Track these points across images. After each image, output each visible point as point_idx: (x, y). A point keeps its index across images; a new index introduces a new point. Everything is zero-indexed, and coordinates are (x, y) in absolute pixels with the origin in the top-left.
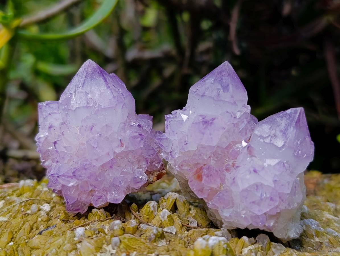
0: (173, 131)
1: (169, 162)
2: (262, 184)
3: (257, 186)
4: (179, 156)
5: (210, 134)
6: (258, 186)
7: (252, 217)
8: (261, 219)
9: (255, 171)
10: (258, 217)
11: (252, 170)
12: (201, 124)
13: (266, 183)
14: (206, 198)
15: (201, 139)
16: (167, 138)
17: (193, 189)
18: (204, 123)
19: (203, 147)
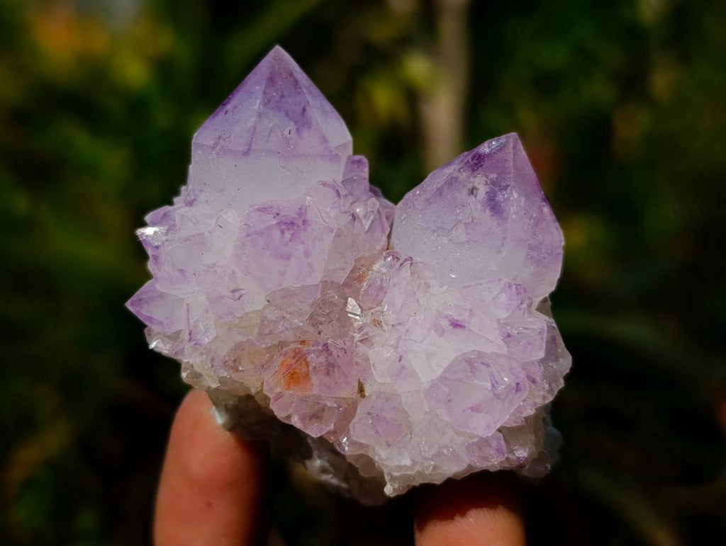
0: (182, 271)
1: (186, 361)
2: (480, 355)
3: (470, 362)
4: (216, 337)
5: (307, 254)
6: (472, 363)
7: (469, 447)
8: (494, 444)
9: (456, 325)
10: (484, 442)
11: (445, 323)
12: (277, 233)
13: (488, 349)
14: (334, 433)
15: (282, 274)
16: (162, 295)
17: (289, 417)
18: (283, 227)
19: (288, 294)
